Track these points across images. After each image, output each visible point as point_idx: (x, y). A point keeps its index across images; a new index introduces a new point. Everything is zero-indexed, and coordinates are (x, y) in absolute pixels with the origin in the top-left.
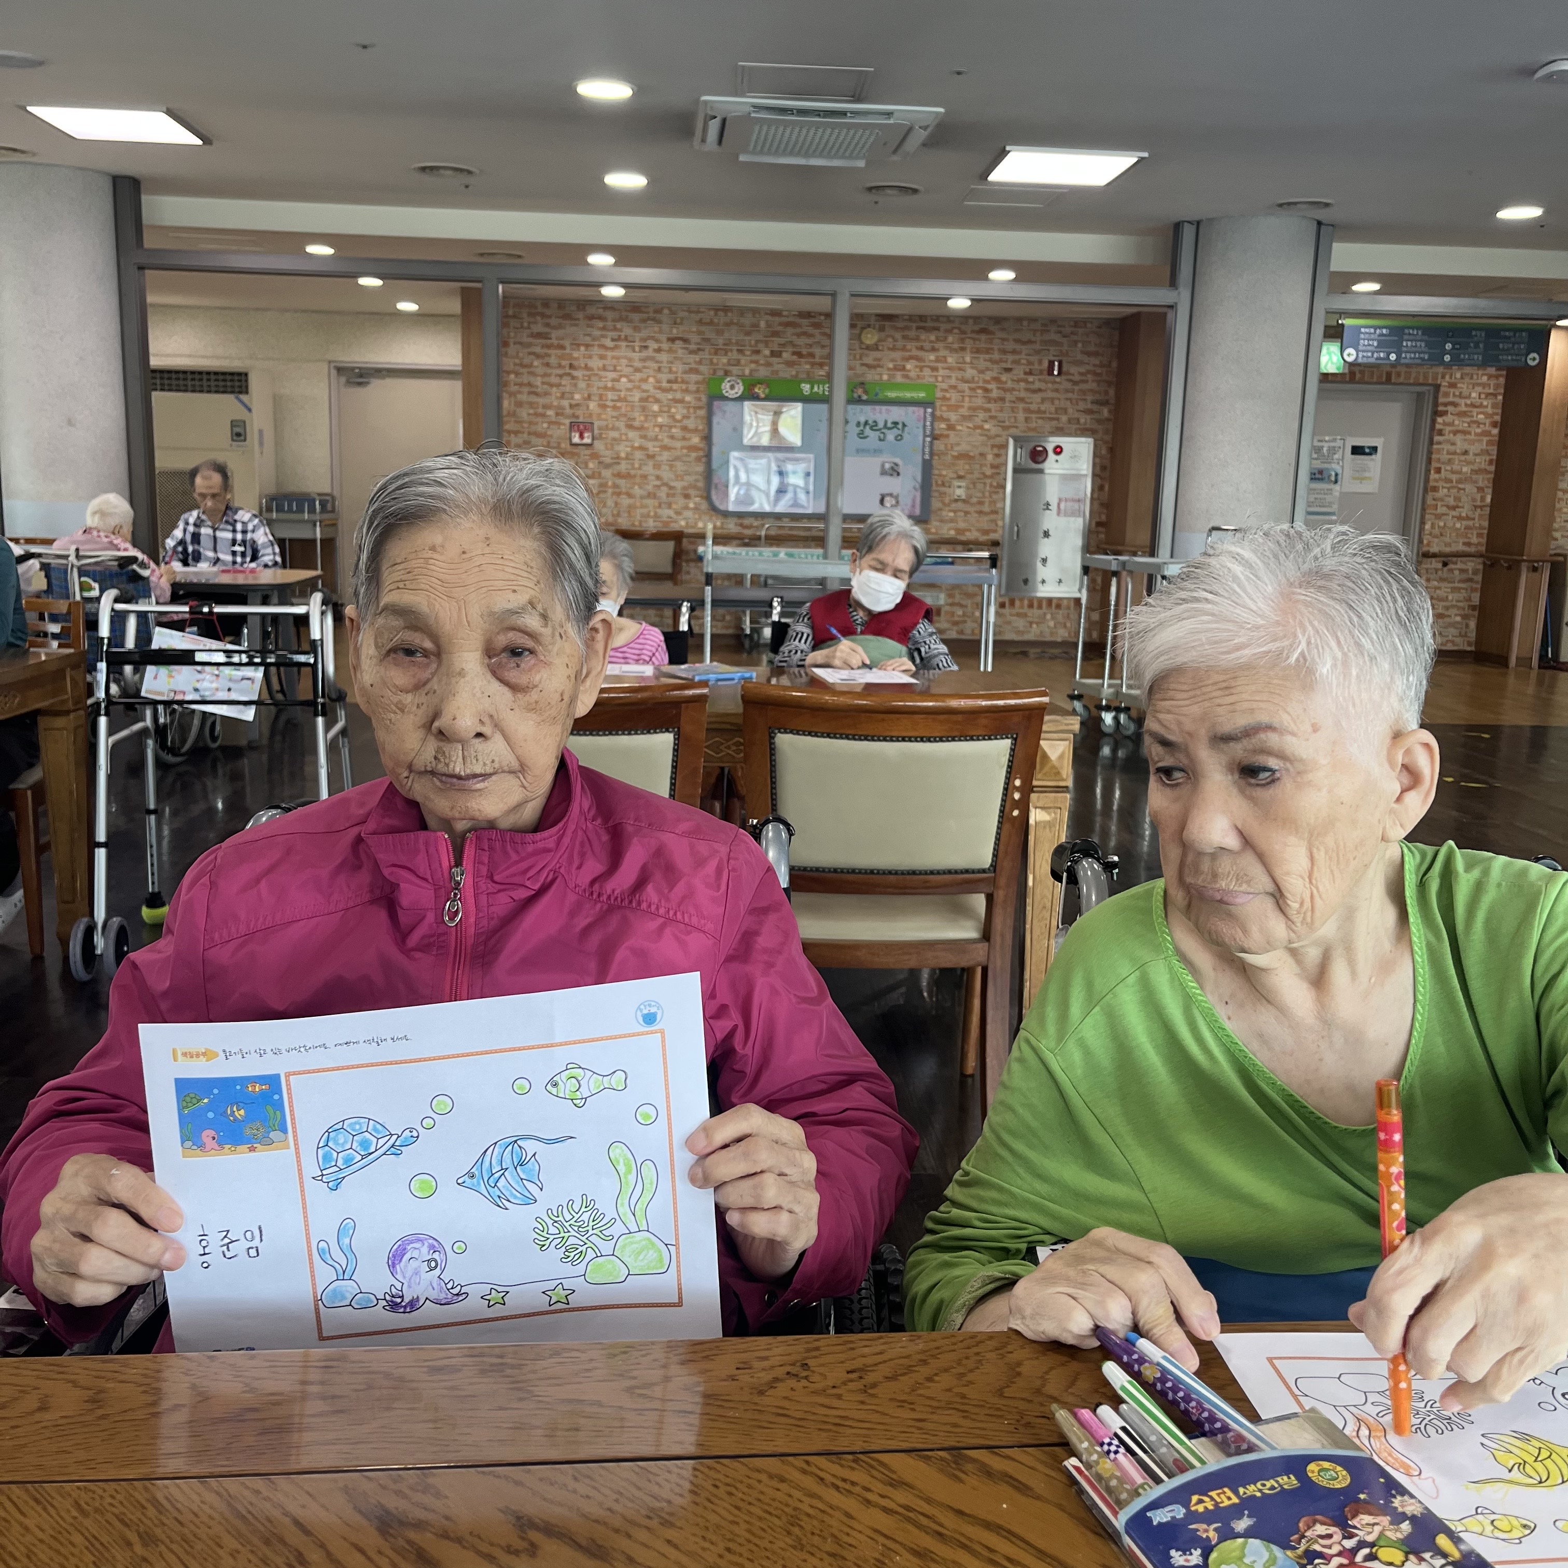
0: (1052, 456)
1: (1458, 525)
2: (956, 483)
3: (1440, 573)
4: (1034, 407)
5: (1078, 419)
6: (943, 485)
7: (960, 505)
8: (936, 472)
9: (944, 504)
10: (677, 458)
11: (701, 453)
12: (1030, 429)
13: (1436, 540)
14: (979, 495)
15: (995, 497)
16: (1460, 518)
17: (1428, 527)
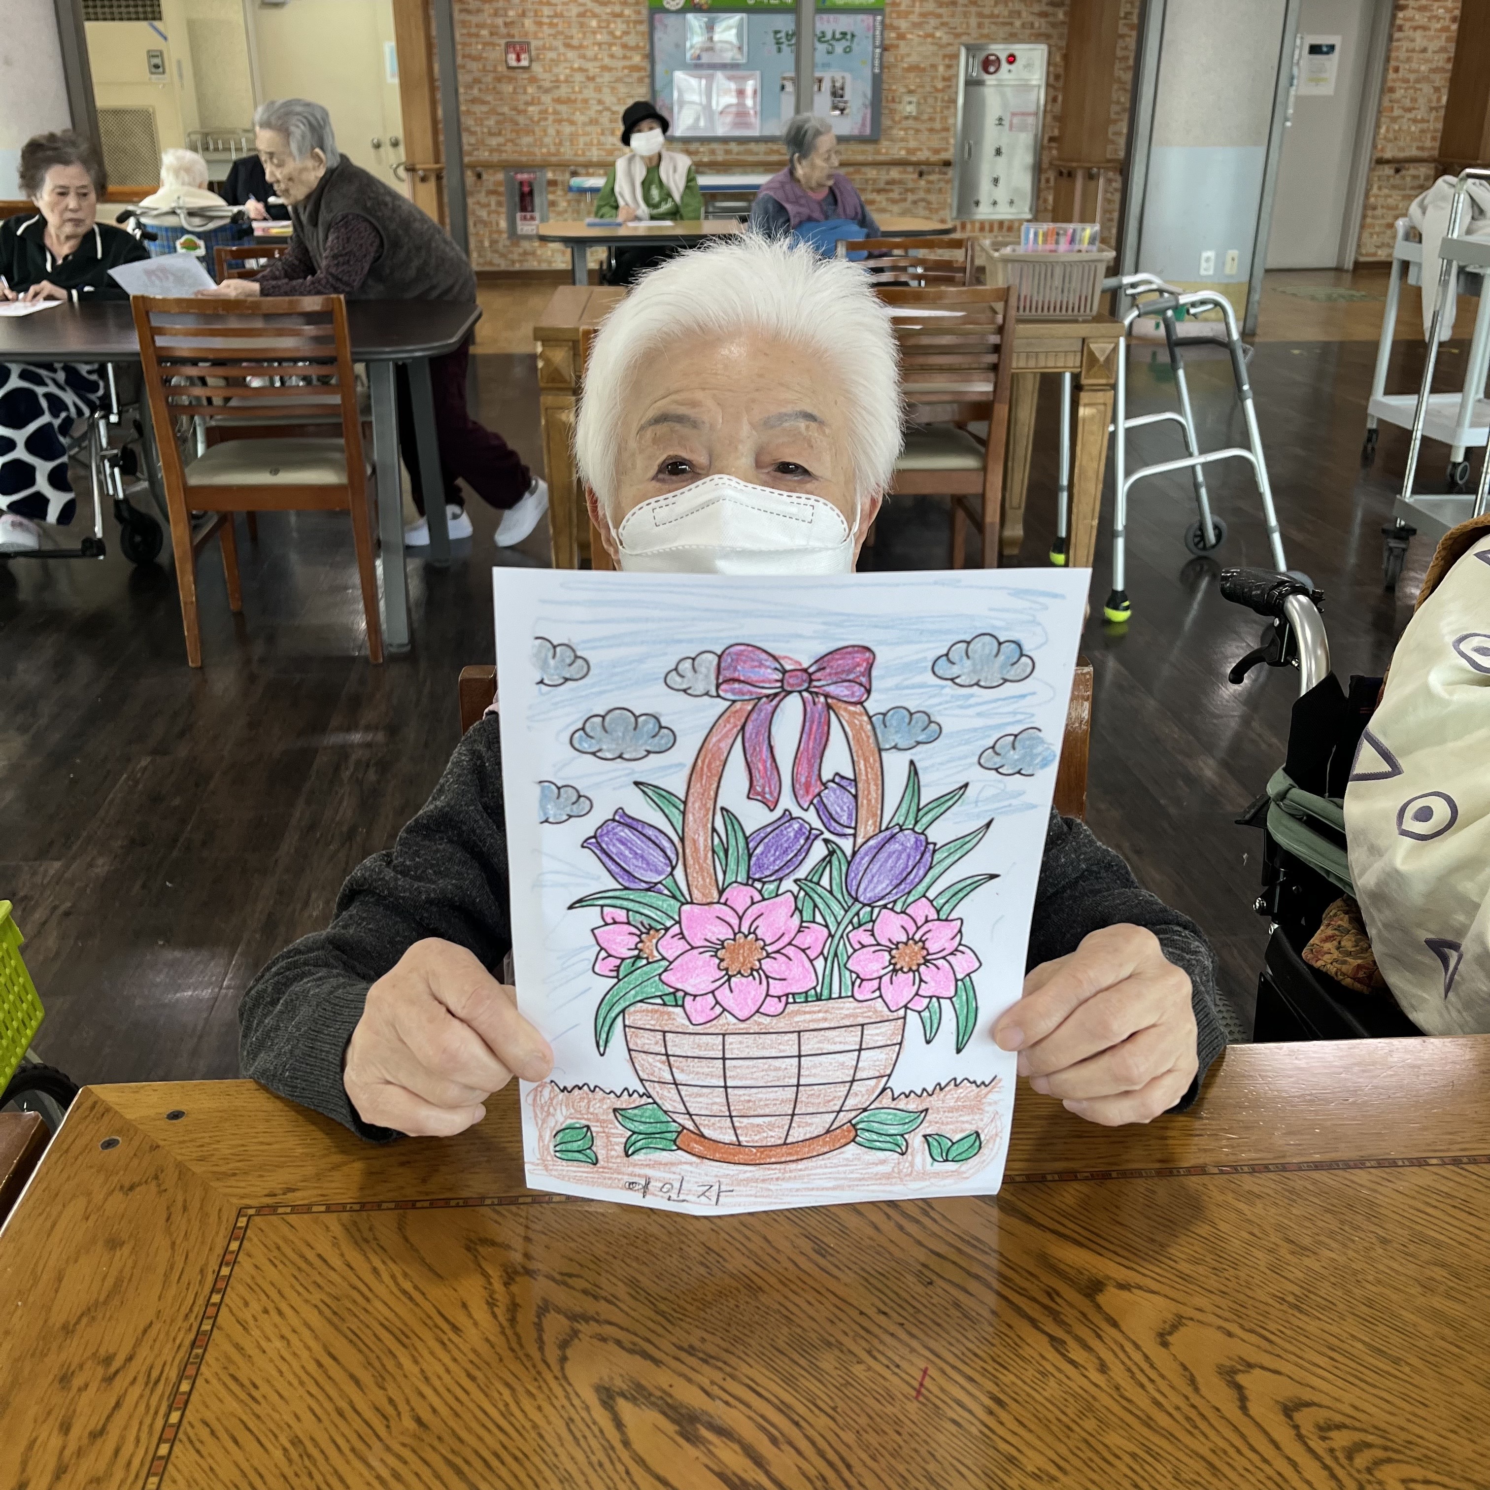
0: (1005, 66)
1: (1413, 128)
2: (907, 98)
3: (1391, 180)
4: (987, 11)
5: (1032, 25)
6: (893, 101)
7: (910, 123)
8: (885, 86)
9: (893, 120)
10: (618, 80)
11: (643, 74)
12: (982, 36)
13: (1390, 145)
14: (930, 110)
15: (946, 112)
16: (1415, 121)
17: (1383, 130)
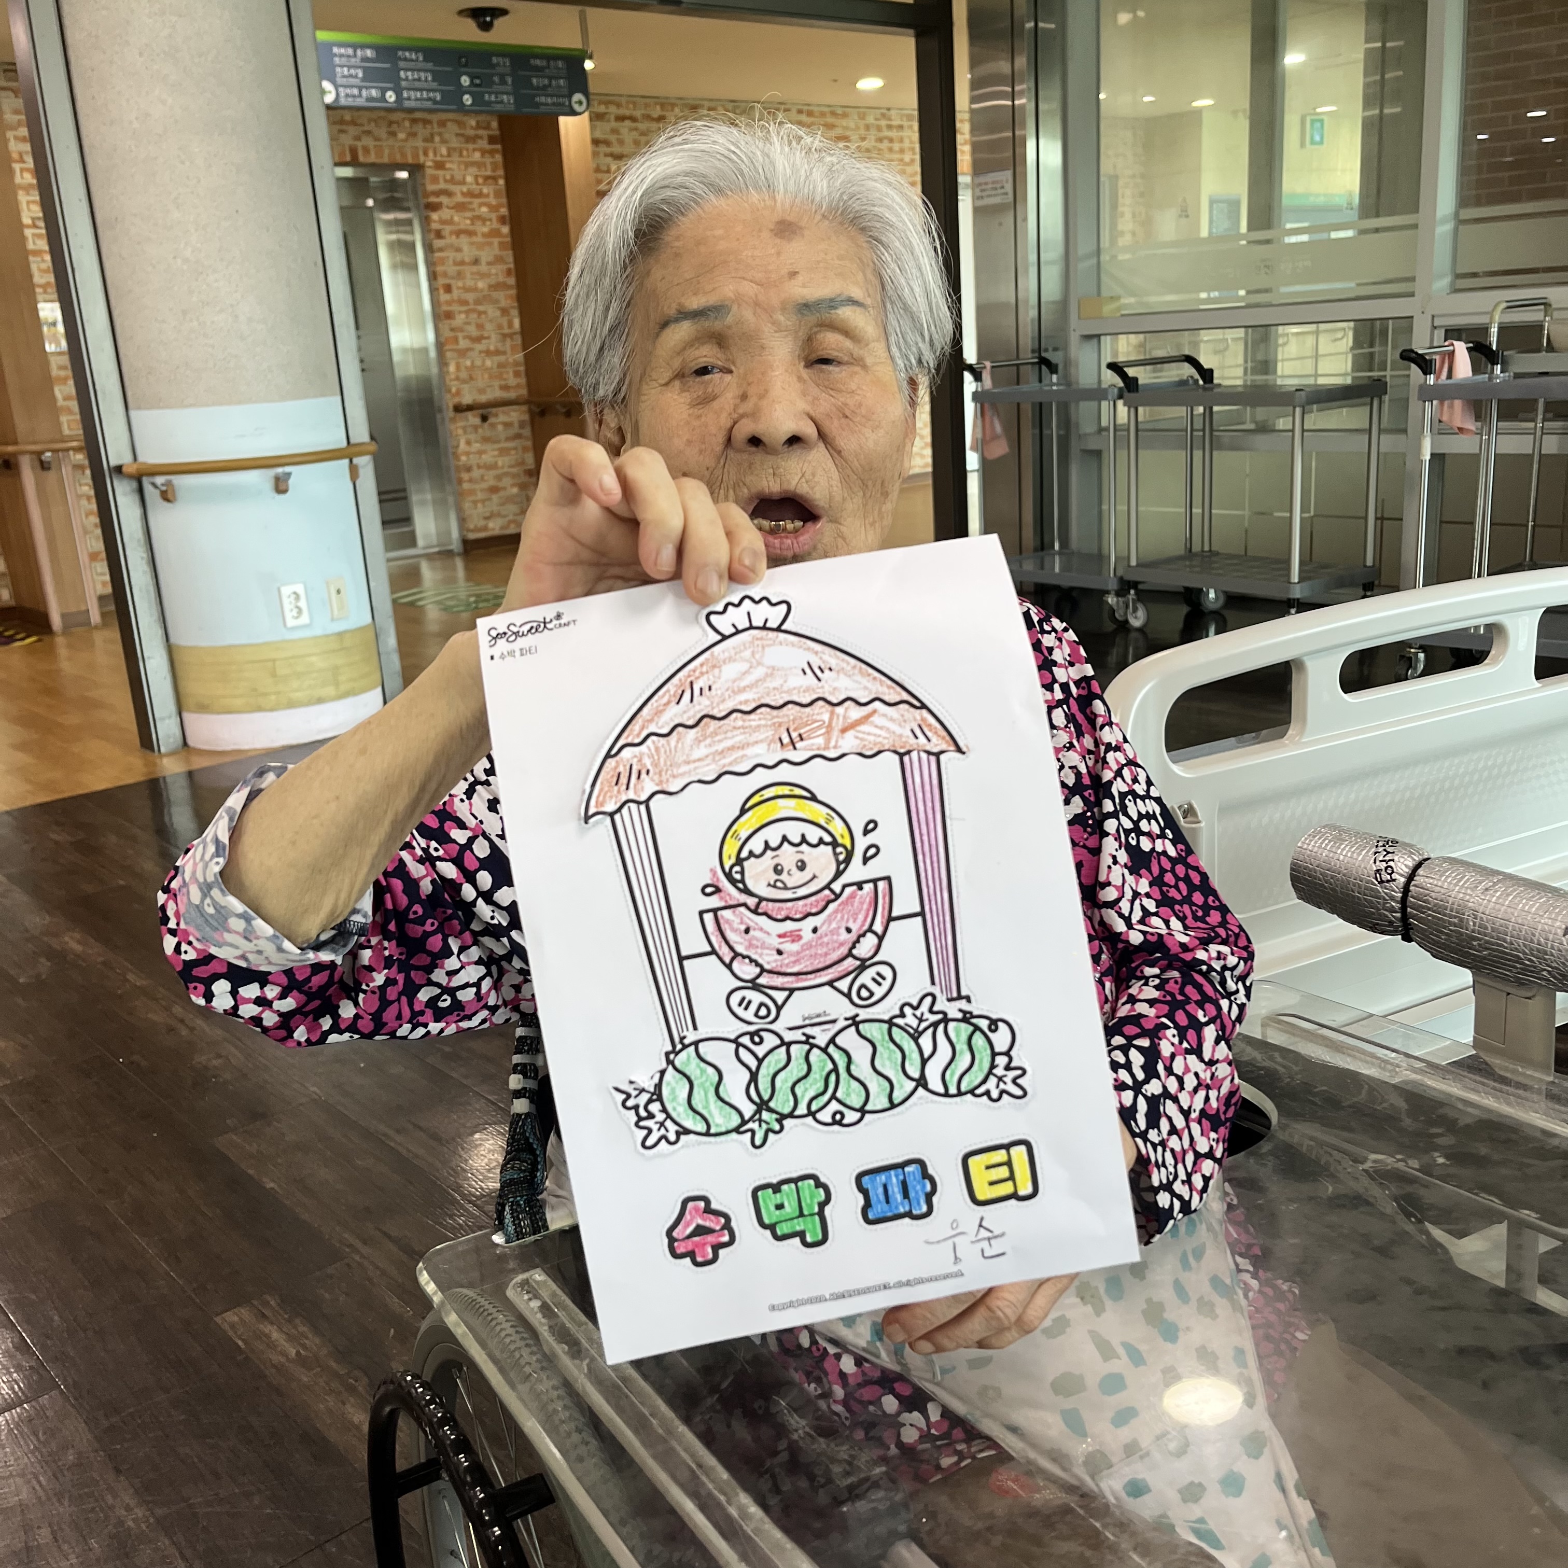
1: (488, 363)
3: (480, 431)
13: (466, 386)
16: (488, 353)
17: (452, 368)
